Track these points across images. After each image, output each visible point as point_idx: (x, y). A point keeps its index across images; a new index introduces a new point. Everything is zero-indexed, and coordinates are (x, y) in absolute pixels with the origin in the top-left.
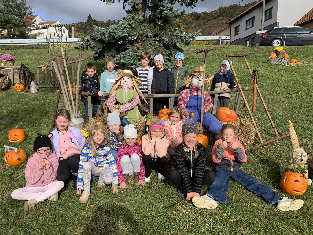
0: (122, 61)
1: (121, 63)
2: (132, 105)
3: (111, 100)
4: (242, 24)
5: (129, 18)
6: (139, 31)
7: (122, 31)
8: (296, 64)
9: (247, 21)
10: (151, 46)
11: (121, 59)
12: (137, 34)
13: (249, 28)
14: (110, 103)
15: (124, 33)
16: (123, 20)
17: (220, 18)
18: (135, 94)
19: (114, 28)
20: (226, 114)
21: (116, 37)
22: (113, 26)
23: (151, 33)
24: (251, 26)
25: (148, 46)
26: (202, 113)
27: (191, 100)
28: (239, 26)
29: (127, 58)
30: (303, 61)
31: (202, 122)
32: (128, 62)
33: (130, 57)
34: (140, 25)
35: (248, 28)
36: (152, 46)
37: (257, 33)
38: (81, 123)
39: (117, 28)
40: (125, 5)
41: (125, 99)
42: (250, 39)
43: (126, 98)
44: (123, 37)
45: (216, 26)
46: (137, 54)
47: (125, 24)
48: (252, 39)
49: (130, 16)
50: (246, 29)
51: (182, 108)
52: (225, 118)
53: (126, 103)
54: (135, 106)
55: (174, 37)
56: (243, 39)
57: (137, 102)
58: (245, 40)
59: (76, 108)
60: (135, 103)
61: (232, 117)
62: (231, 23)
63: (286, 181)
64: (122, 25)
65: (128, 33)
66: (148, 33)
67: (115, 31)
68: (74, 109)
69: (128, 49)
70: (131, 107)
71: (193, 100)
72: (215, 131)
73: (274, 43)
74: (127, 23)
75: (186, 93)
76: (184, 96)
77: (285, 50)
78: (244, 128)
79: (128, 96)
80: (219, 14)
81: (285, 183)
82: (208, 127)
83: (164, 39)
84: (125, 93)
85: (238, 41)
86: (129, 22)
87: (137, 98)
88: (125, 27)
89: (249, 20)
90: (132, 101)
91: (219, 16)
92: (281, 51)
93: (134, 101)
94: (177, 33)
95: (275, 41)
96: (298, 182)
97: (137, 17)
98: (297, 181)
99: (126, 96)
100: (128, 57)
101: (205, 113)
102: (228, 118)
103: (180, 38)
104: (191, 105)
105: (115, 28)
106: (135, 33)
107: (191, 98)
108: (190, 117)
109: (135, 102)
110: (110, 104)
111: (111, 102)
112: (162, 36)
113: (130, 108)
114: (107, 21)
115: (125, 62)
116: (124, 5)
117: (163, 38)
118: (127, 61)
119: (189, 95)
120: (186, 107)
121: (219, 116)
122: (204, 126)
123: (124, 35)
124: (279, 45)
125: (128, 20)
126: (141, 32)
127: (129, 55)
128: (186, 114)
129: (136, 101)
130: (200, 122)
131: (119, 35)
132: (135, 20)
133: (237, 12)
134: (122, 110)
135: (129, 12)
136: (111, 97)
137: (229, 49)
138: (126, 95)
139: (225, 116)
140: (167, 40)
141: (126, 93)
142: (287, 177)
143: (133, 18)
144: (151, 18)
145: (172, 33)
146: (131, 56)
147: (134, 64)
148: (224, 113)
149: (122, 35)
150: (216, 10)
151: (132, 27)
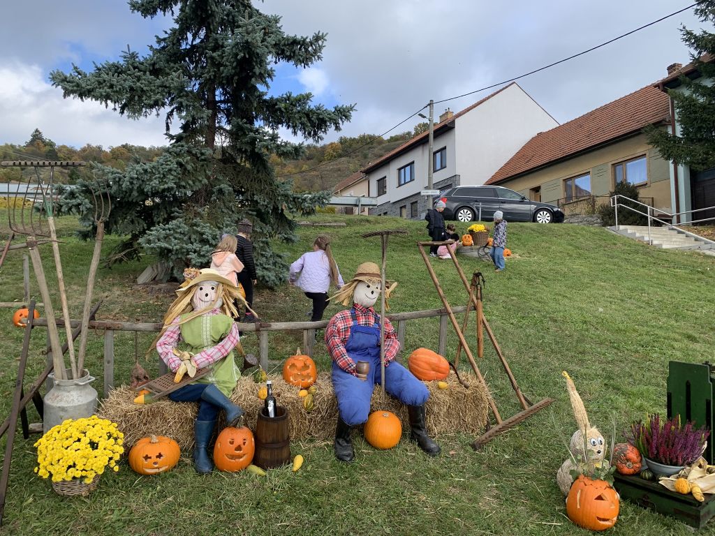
0: (164, 245)
1: (161, 248)
2: (223, 351)
3: (168, 339)
4: (391, 173)
5: (181, 151)
6: (200, 179)
7: (162, 179)
8: (509, 257)
9: (400, 169)
10: (231, 213)
11: (159, 240)
12: (197, 183)
13: (405, 183)
14: (167, 346)
15: (167, 183)
16: (164, 154)
17: (343, 159)
18: (229, 324)
19: (143, 170)
20: (429, 364)
21: (145, 190)
22: (141, 166)
23: (230, 186)
24: (408, 179)
25: (223, 212)
26: (383, 362)
27: (357, 335)
28: (385, 177)
29: (175, 238)
30: (520, 252)
31: (383, 383)
32: (178, 247)
33: (182, 236)
34: (203, 166)
35: (403, 182)
36: (233, 212)
37: (422, 194)
38: (91, 402)
39: (149, 170)
40: (171, 123)
41: (205, 337)
42: (408, 206)
43: (208, 333)
44: (164, 190)
45: (336, 175)
46: (199, 229)
47: (169, 163)
48: (412, 204)
49: (182, 146)
50: (400, 185)
51: (340, 352)
52: (427, 372)
53: (206, 344)
54: (229, 350)
55: (279, 198)
56: (394, 203)
57: (235, 341)
58: (398, 206)
59: (79, 361)
60: (228, 345)
61: (441, 370)
62: (369, 172)
63: (580, 500)
64: (162, 164)
65: (175, 183)
66: (222, 186)
67: (146, 177)
68: (73, 365)
69: (174, 218)
70: (220, 354)
71: (361, 334)
72: (416, 403)
73: (460, 215)
74: (174, 161)
75: (344, 319)
76: (340, 325)
77: (488, 230)
78: (469, 392)
79: (213, 328)
80: (340, 151)
81: (580, 505)
82: (400, 393)
83: (259, 201)
84: (204, 322)
85: (386, 207)
86: (181, 160)
87: (234, 334)
88: (170, 170)
89: (404, 167)
90: (221, 339)
91: (340, 156)
92: (481, 233)
93: (227, 339)
94: (286, 190)
95: (462, 212)
96: (602, 499)
97: (198, 149)
98: (600, 498)
99: (208, 329)
100: (177, 236)
101: (389, 361)
102: (434, 372)
103: (294, 200)
104: (355, 345)
105: (146, 171)
106: (190, 182)
107: (355, 330)
108: (358, 372)
109: (230, 343)
110: (165, 350)
111: (169, 344)
112: (253, 195)
113: (218, 356)
114: (83, 147)
115: (171, 247)
116: (167, 124)
117: (256, 198)
118: (175, 245)
119: (352, 323)
120: (348, 351)
121: (416, 367)
122: (388, 392)
123: (166, 186)
124: (469, 219)
125: (178, 155)
126: (205, 181)
127: (179, 231)
128: (350, 367)
129: (232, 339)
130: (380, 384)
131: (154, 185)
132: (193, 155)
133: (376, 151)
134: (198, 362)
135: (179, 138)
136: (167, 333)
137: (379, 223)
138: (208, 325)
139: (427, 367)
140: (266, 203)
141: (208, 321)
142: (582, 490)
143: (189, 152)
144: (227, 154)
145: (276, 189)
146: (184, 234)
147: (193, 250)
148: (426, 362)
149: (162, 187)
150: (334, 143)
151: (185, 169)
